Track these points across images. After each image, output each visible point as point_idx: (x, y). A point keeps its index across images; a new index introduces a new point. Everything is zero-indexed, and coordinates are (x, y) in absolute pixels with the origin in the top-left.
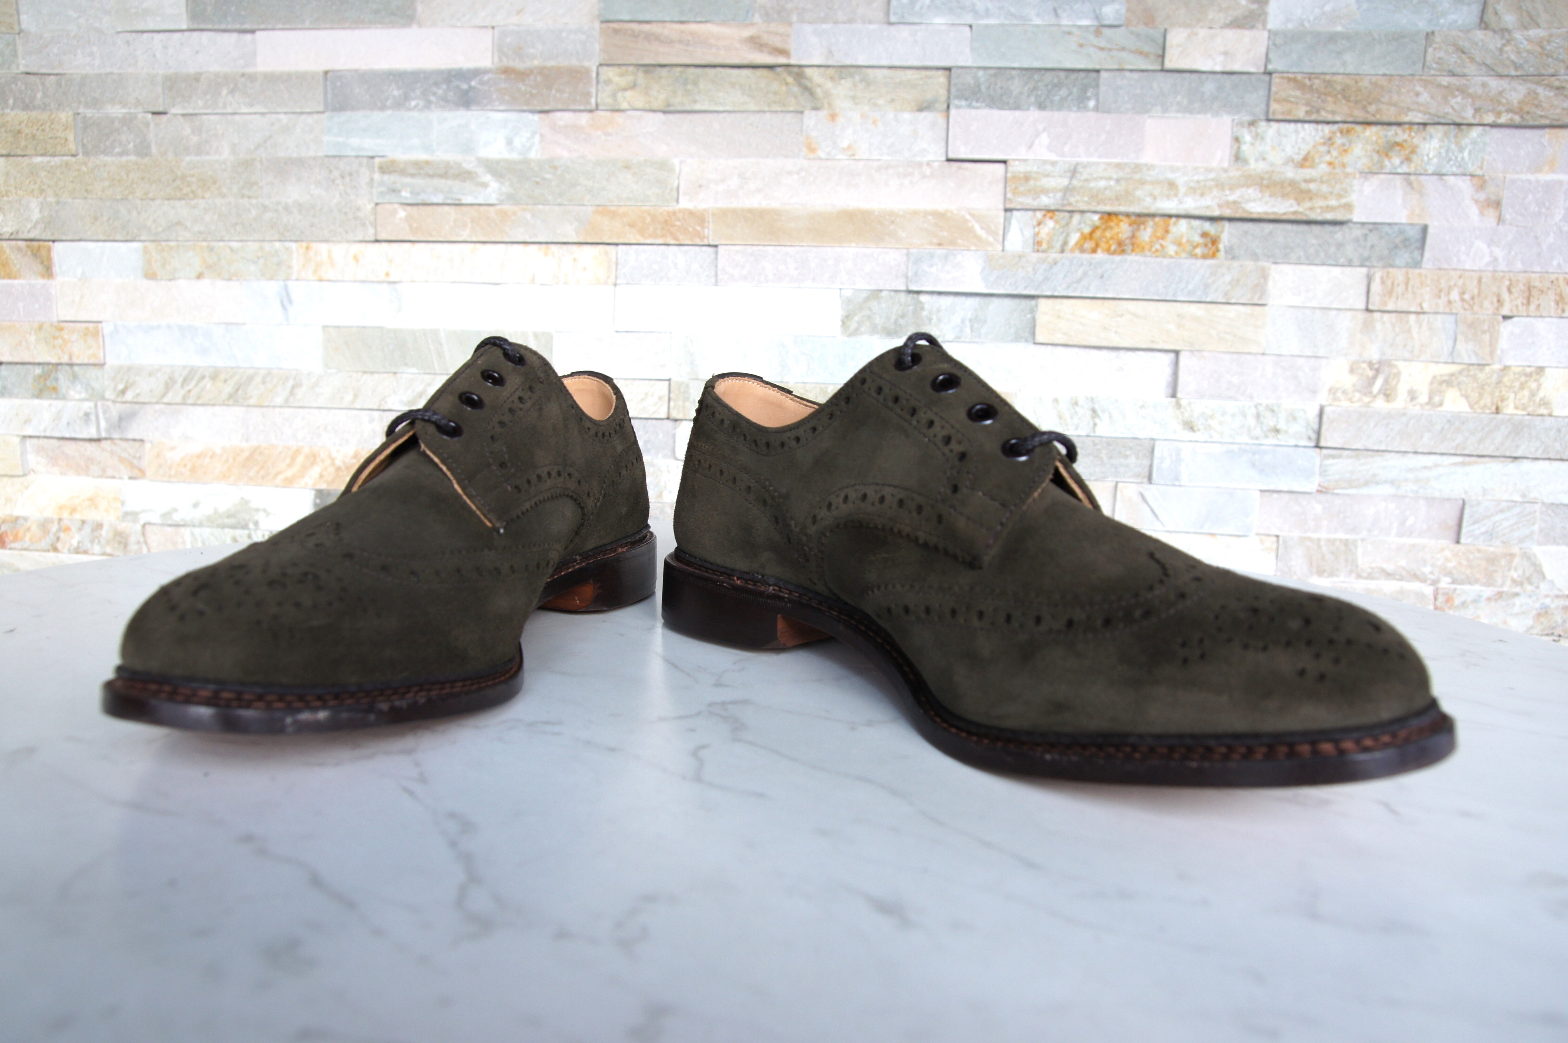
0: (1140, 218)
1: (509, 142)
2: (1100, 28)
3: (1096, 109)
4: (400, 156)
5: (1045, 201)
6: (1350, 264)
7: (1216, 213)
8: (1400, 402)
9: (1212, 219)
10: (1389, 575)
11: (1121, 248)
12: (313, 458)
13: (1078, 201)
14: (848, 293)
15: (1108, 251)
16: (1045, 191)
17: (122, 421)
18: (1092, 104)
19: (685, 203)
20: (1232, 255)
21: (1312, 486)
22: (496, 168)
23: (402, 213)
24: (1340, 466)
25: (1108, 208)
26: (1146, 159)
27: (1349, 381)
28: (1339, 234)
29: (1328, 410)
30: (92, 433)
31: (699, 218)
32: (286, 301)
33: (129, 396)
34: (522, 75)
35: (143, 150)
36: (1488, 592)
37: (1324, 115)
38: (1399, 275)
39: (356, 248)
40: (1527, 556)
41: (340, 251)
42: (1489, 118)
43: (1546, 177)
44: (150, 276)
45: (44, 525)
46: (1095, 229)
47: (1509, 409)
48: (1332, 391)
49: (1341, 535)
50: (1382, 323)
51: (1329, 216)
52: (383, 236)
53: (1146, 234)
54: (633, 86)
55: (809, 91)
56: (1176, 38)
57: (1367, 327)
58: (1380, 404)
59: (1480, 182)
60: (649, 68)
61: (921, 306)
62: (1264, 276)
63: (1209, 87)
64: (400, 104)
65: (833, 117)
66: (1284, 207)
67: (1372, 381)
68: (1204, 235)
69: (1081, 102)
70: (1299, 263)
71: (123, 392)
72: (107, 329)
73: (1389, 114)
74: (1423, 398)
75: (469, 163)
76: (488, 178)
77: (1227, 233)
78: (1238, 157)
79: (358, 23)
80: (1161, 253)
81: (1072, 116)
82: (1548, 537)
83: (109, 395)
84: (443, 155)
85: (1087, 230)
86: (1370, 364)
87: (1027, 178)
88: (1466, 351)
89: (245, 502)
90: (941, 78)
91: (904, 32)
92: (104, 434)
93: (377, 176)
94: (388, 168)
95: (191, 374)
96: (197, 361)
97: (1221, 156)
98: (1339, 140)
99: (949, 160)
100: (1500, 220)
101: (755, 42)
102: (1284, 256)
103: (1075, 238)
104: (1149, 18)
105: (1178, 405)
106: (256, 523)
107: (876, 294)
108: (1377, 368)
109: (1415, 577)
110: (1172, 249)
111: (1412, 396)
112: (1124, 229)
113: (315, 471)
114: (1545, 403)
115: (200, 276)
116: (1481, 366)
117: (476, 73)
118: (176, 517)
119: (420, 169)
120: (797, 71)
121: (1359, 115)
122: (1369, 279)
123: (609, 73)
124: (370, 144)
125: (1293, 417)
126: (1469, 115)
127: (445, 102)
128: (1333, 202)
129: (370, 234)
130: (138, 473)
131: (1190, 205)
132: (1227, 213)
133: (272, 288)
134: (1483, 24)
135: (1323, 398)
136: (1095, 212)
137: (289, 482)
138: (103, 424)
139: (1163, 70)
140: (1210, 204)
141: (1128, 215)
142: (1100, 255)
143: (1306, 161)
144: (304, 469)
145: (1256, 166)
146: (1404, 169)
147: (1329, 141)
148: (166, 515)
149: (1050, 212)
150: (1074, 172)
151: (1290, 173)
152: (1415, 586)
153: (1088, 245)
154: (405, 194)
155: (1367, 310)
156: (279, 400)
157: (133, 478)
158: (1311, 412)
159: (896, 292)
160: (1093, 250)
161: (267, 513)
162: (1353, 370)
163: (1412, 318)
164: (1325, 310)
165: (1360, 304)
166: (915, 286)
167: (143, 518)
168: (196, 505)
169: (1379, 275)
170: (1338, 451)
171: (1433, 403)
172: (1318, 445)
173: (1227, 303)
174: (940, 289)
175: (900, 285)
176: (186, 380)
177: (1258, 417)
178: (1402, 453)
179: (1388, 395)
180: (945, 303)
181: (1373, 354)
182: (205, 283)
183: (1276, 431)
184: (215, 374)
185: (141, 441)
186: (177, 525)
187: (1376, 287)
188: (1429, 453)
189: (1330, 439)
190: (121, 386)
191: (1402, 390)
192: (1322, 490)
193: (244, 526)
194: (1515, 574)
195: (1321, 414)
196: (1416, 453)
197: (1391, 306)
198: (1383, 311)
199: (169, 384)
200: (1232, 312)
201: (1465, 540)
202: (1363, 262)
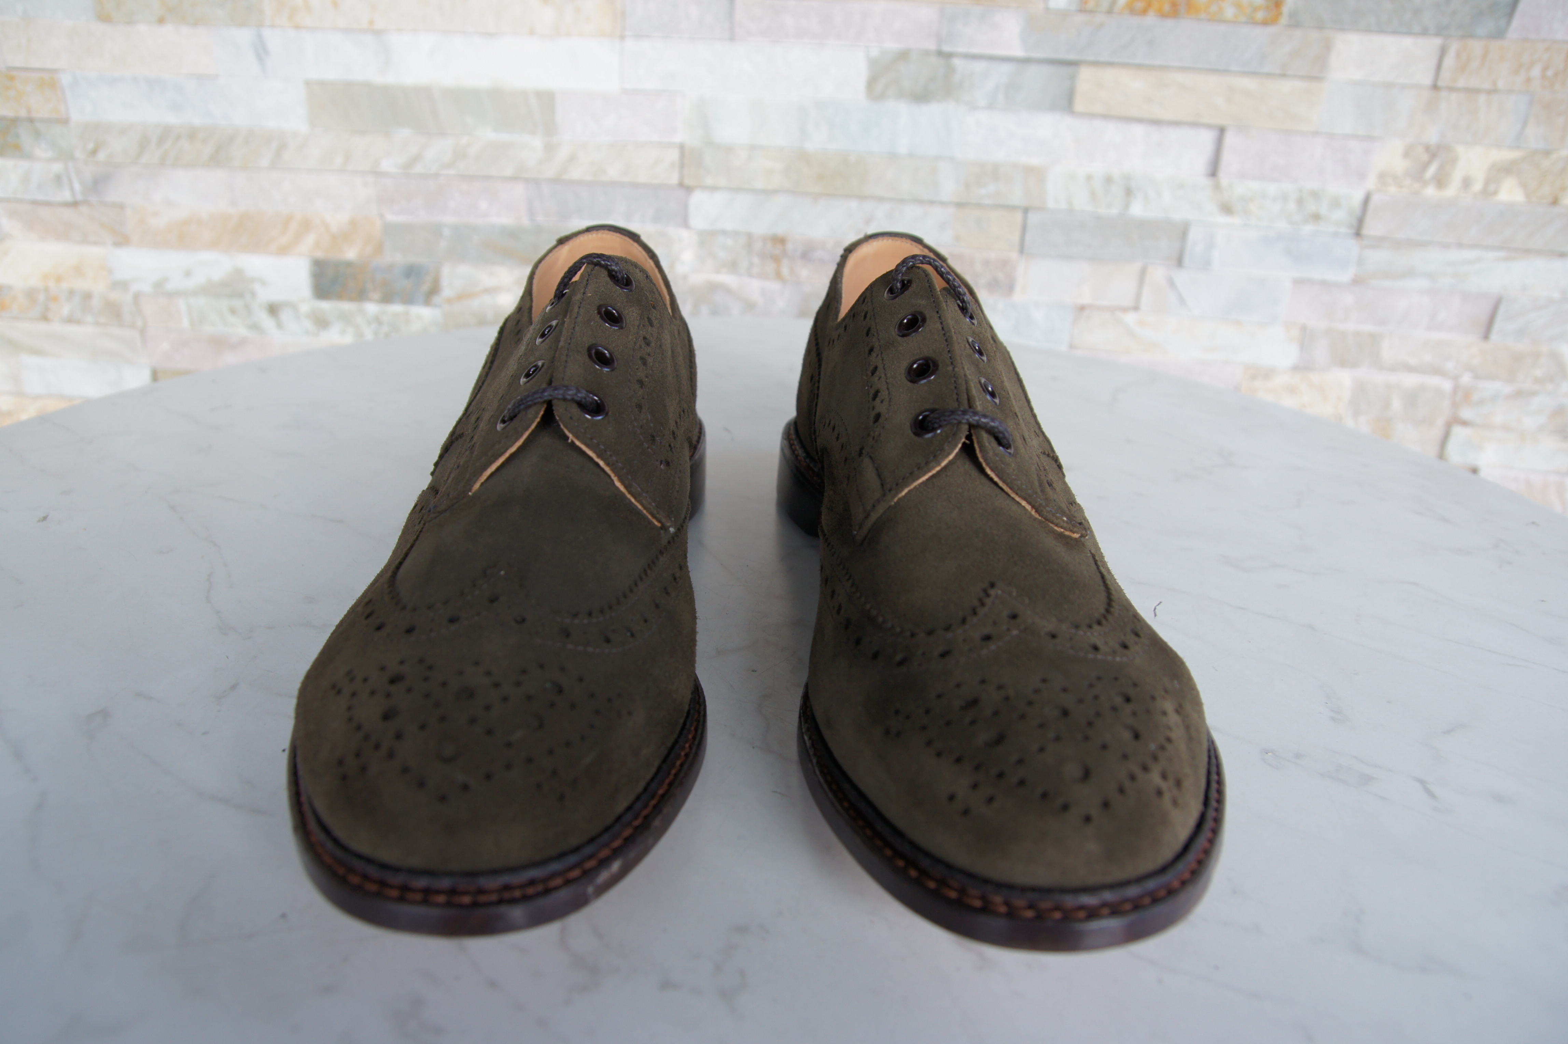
6: (1424, 32)
8: (1451, 190)
10: (1410, 369)
11: (1174, 11)
12: (306, 225)
14: (875, 52)
15: (1160, 13)
17: (98, 184)
20: (1294, 21)
21: (1346, 277)
24: (1379, 257)
27: (1400, 165)
29: (1376, 198)
30: (67, 196)
32: (261, 51)
33: (102, 156)
36: (1507, 389)
38: (1476, 48)
40: (1555, 357)
44: (103, 17)
45: (31, 294)
48: (1382, 177)
49: (1368, 328)
50: (1448, 103)
57: (1431, 107)
58: (1430, 191)
61: (950, 70)
62: (1327, 46)
67: (1425, 166)
70: (1368, 30)
71: (94, 152)
72: (65, 79)
74: (1477, 187)
80: (1217, 18)
83: (80, 154)
86: (1427, 148)
88: (1534, 136)
89: (238, 273)
92: (79, 197)
95: (166, 133)
96: (172, 119)
102: (1353, 24)
105: (1217, 187)
106: (253, 294)
107: (903, 55)
108: (1433, 152)
109: (1437, 371)
110: (1230, 12)
111: (1467, 183)
113: (310, 240)
115: (161, 21)
116: (1544, 152)
118: (169, 287)
122: (1443, 52)
125: (1336, 203)
130: (122, 241)
133: (244, 37)
135: (1371, 183)
137: (283, 251)
138: (77, 187)
142: (1150, 19)
144: (298, 236)
148: (159, 285)
152: (1434, 381)
155: (1435, 87)
156: (265, 162)
157: (117, 244)
158: (1358, 197)
159: (926, 53)
160: (1144, 12)
161: (263, 283)
162: (1407, 153)
163: (1482, 98)
164: (1388, 86)
165: (1427, 81)
166: (946, 48)
167: (134, 288)
168: (188, 274)
169: (1454, 47)
170: (1380, 242)
171: (1487, 193)
172: (1358, 234)
173: (1284, 76)
174: (975, 50)
175: (932, 46)
176: (161, 140)
177: (1300, 202)
178: (1446, 246)
179: (1440, 181)
180: (979, 66)
181: (1432, 136)
182: (168, 29)
183: (1316, 217)
184: (192, 134)
185: (121, 207)
186: (172, 295)
187: (1449, 61)
188: (1475, 246)
189: (1372, 228)
190: (91, 146)
191: (1457, 177)
192: (1357, 281)
193: (240, 295)
194: (1538, 373)
195: (1367, 201)
196: (1460, 245)
197: (1461, 83)
198: (1451, 89)
199: (143, 145)
200: (1287, 86)
201: (1494, 336)
202: (1440, 31)
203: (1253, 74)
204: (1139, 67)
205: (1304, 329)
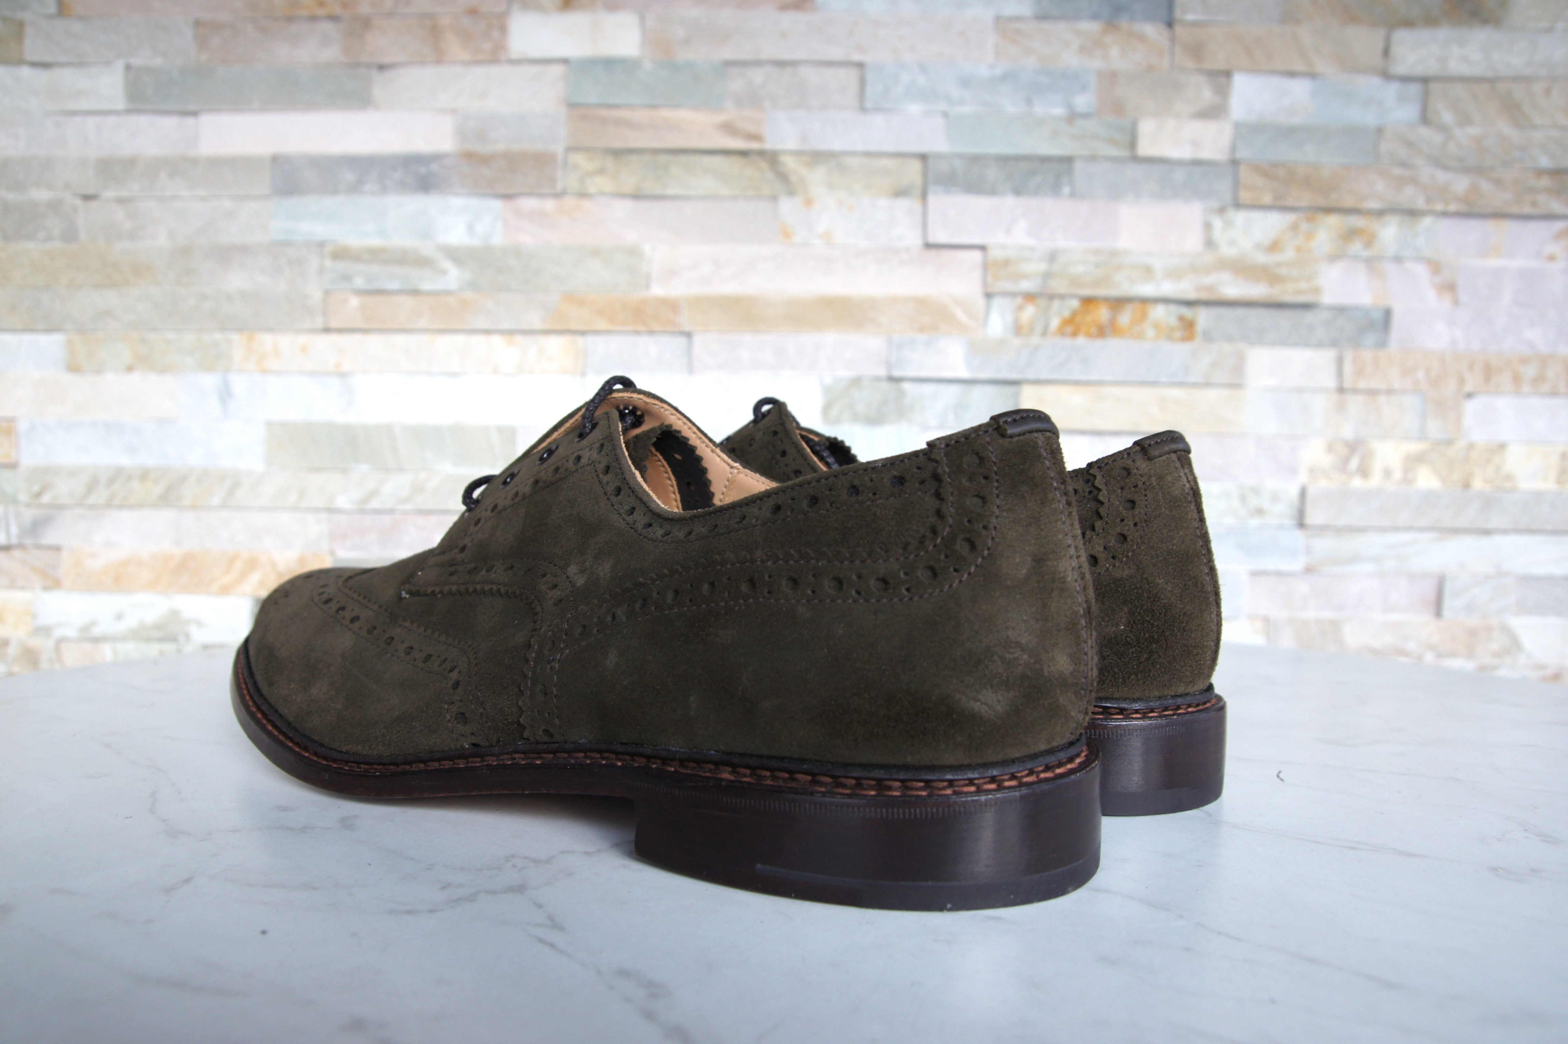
0: (1118, 303)
1: (470, 228)
2: (1072, 117)
3: (1073, 195)
4: (354, 241)
5: (1026, 286)
6: (1320, 345)
7: (1192, 295)
8: (1375, 480)
9: (1190, 303)
11: (1102, 332)
12: (252, 564)
13: (1058, 286)
14: (828, 380)
15: (1089, 335)
16: (1024, 276)
17: (36, 527)
18: (1066, 190)
19: (657, 290)
20: (1208, 337)
21: (1297, 565)
22: (457, 255)
23: (354, 302)
24: (1325, 545)
25: (1087, 292)
26: (1123, 243)
27: (1325, 460)
28: (1309, 317)
29: (1311, 491)
31: (672, 305)
32: (225, 394)
33: (46, 499)
34: (483, 160)
35: (70, 235)
37: (1290, 202)
38: (1367, 355)
39: (303, 339)
40: (1506, 630)
41: (286, 342)
42: (1439, 207)
43: (1494, 263)
44: (74, 368)
46: (1074, 314)
47: (1478, 484)
48: (1312, 471)
49: (1327, 614)
50: (1355, 403)
51: (1301, 299)
52: (334, 324)
53: (1125, 318)
54: (601, 171)
55: (783, 177)
56: (1146, 128)
57: (1341, 407)
58: (1357, 483)
59: (1435, 267)
60: (618, 154)
61: (902, 394)
62: (1241, 358)
63: (1179, 175)
64: (355, 189)
65: (809, 203)
66: (1257, 290)
67: (1347, 460)
68: (1181, 319)
69: (1055, 189)
70: (1273, 344)
71: (39, 495)
72: (22, 426)
73: (1349, 202)
74: (1397, 475)
75: (427, 249)
76: (447, 264)
77: (1203, 318)
78: (1210, 243)
79: (311, 106)
80: (1140, 336)
81: (1049, 203)
82: (1523, 609)
83: (23, 497)
84: (400, 240)
85: (1067, 314)
86: (1346, 443)
87: (1006, 263)
88: (1435, 429)
89: (175, 614)
90: (916, 166)
91: (878, 120)
92: (14, 541)
93: (328, 263)
94: (341, 254)
95: (117, 475)
96: (125, 461)
97: (1193, 242)
98: (1304, 226)
99: (929, 246)
100: (1456, 302)
101: (729, 128)
102: (1259, 338)
103: (1055, 323)
104: (1118, 108)
106: (188, 637)
107: (856, 382)
108: (1354, 446)
110: (1150, 333)
111: (1387, 472)
112: (1103, 313)
113: (253, 578)
114: (1509, 477)
115: (130, 369)
116: (1449, 442)
117: (435, 158)
118: (97, 631)
119: (375, 255)
120: (771, 158)
121: (1321, 202)
122: (1340, 361)
123: (578, 159)
124: (320, 230)
125: (1275, 498)
126: (1420, 203)
127: (403, 187)
128: (1303, 285)
129: (319, 322)
130: (53, 583)
131: (1168, 288)
132: (1204, 296)
133: (210, 381)
134: (1425, 119)
135: (1303, 478)
136: (1073, 296)
137: (225, 591)
138: (14, 530)
139: (1136, 159)
140: (1185, 288)
141: (1106, 300)
142: (1081, 340)
143: (1274, 247)
144: (243, 576)
145: (1227, 251)
146: (1366, 253)
147: (1294, 228)
148: (85, 629)
149: (1030, 297)
150: (1052, 257)
151: (1261, 258)
153: (1069, 329)
154: (360, 282)
155: (1341, 390)
156: (216, 501)
157: (46, 588)
158: (1293, 491)
159: (877, 379)
160: (1075, 334)
161: (199, 624)
162: (1330, 448)
163: (1382, 399)
164: (1300, 390)
165: (1332, 383)
166: (897, 373)
167: (58, 633)
168: (119, 617)
169: (1349, 356)
170: (1323, 529)
171: (1408, 479)
172: (1301, 524)
173: (1208, 385)
174: (924, 374)
175: (882, 372)
176: (112, 481)
177: (1243, 498)
178: (1382, 530)
179: (1364, 472)
180: (928, 388)
181: (1348, 432)
182: (136, 377)
183: (1260, 512)
184: (144, 475)
185: (57, 549)
186: (96, 640)
187: (1348, 368)
188: (1409, 529)
189: (1314, 517)
190: (36, 488)
191: (1377, 467)
192: (1309, 570)
193: (173, 639)
194: (1494, 646)
195: (1303, 493)
196: (1396, 529)
197: (1362, 385)
198: (1355, 391)
199: (92, 486)
200: (1212, 394)
201: (1446, 613)
202: (1334, 343)
203: (1181, 384)
204: (1076, 383)
205: (1266, 620)
